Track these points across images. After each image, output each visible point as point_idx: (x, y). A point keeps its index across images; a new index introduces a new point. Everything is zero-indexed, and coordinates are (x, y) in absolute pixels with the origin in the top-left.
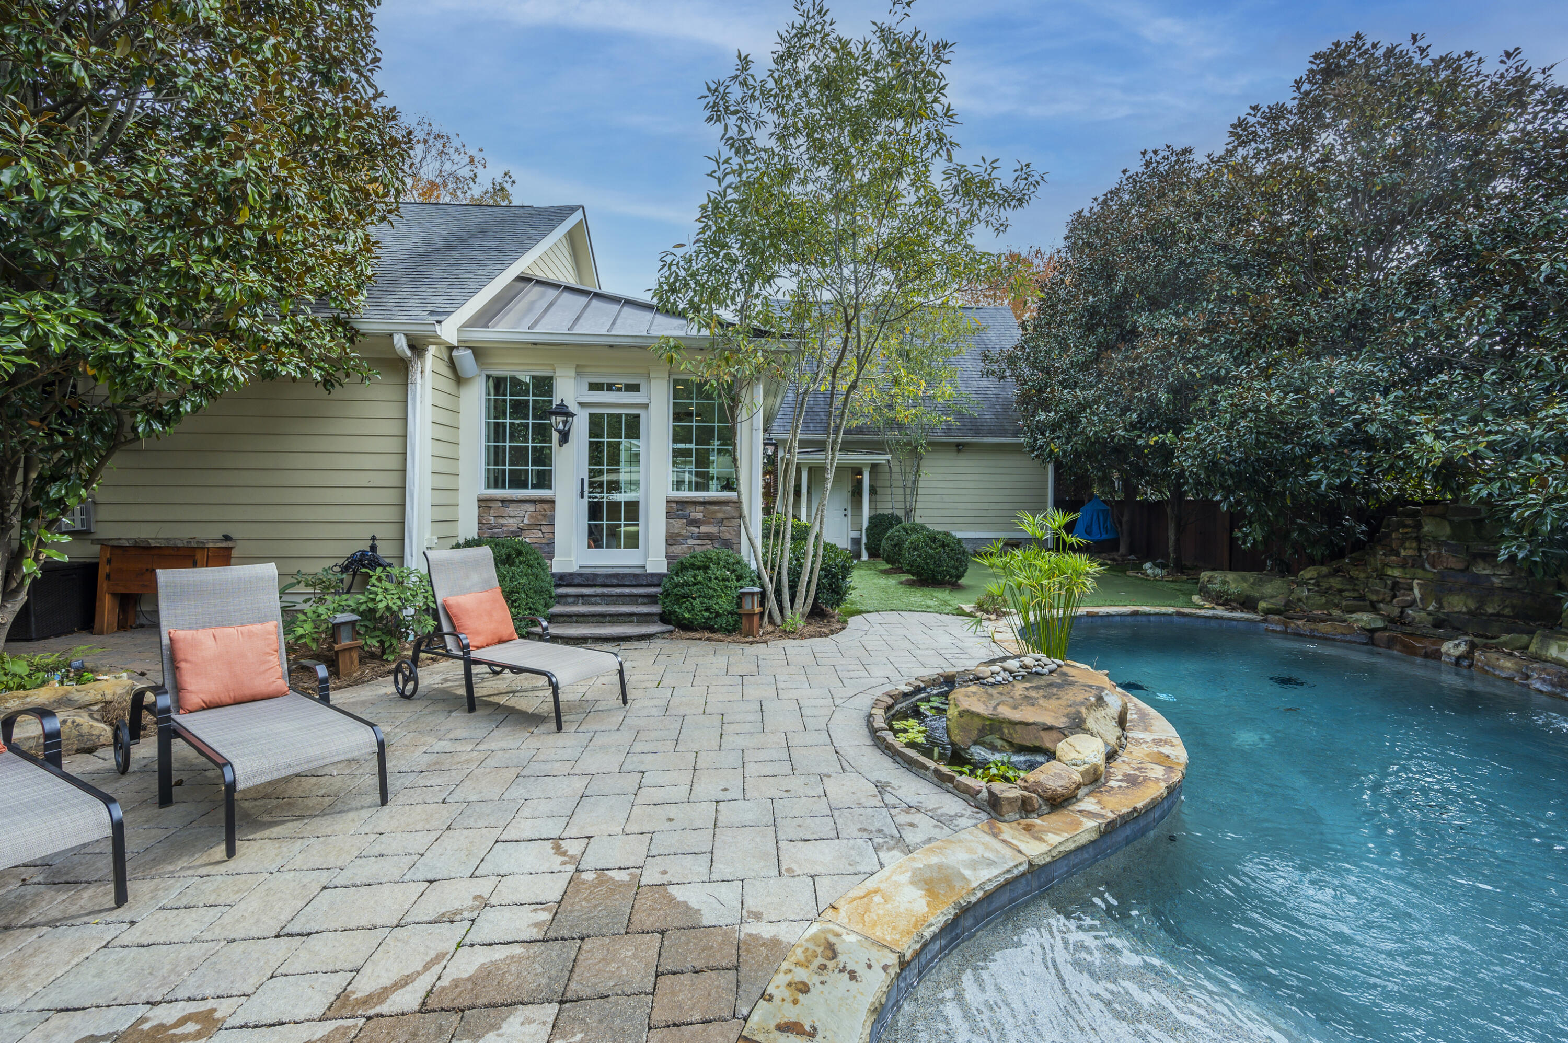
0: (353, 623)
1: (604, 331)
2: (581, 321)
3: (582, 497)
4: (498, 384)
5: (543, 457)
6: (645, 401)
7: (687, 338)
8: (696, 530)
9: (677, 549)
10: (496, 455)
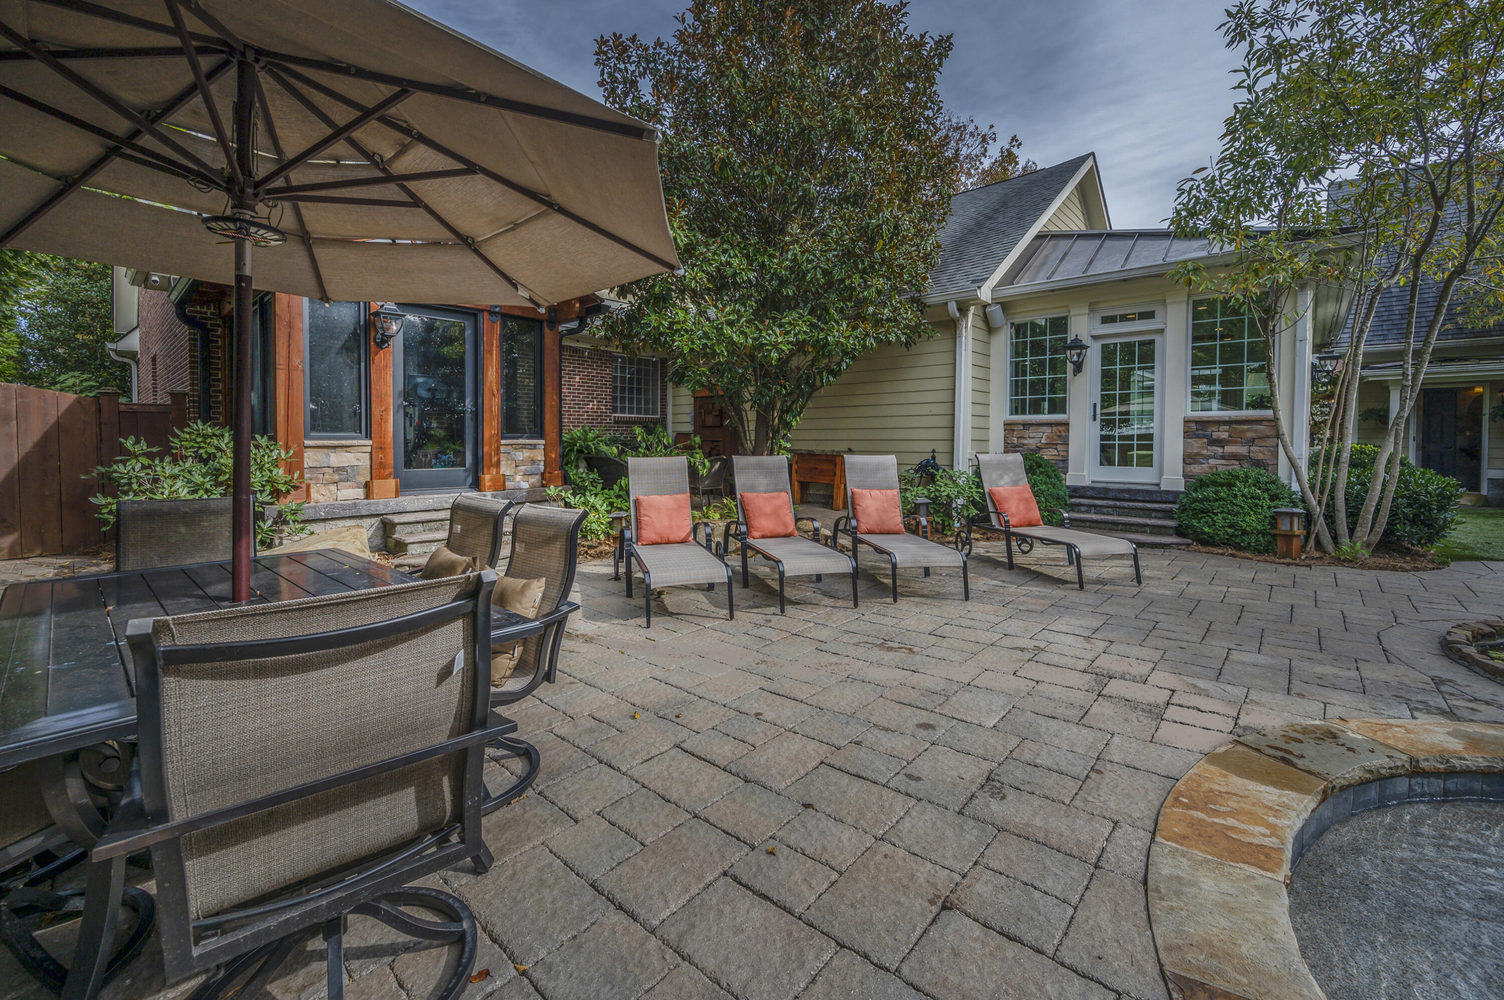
0: (927, 504)
1: (1117, 268)
2: (1095, 263)
3: (1095, 419)
4: (1019, 330)
5: (1059, 386)
6: (1160, 326)
7: (1210, 257)
8: (1220, 450)
9: (1196, 469)
10: (1017, 387)
